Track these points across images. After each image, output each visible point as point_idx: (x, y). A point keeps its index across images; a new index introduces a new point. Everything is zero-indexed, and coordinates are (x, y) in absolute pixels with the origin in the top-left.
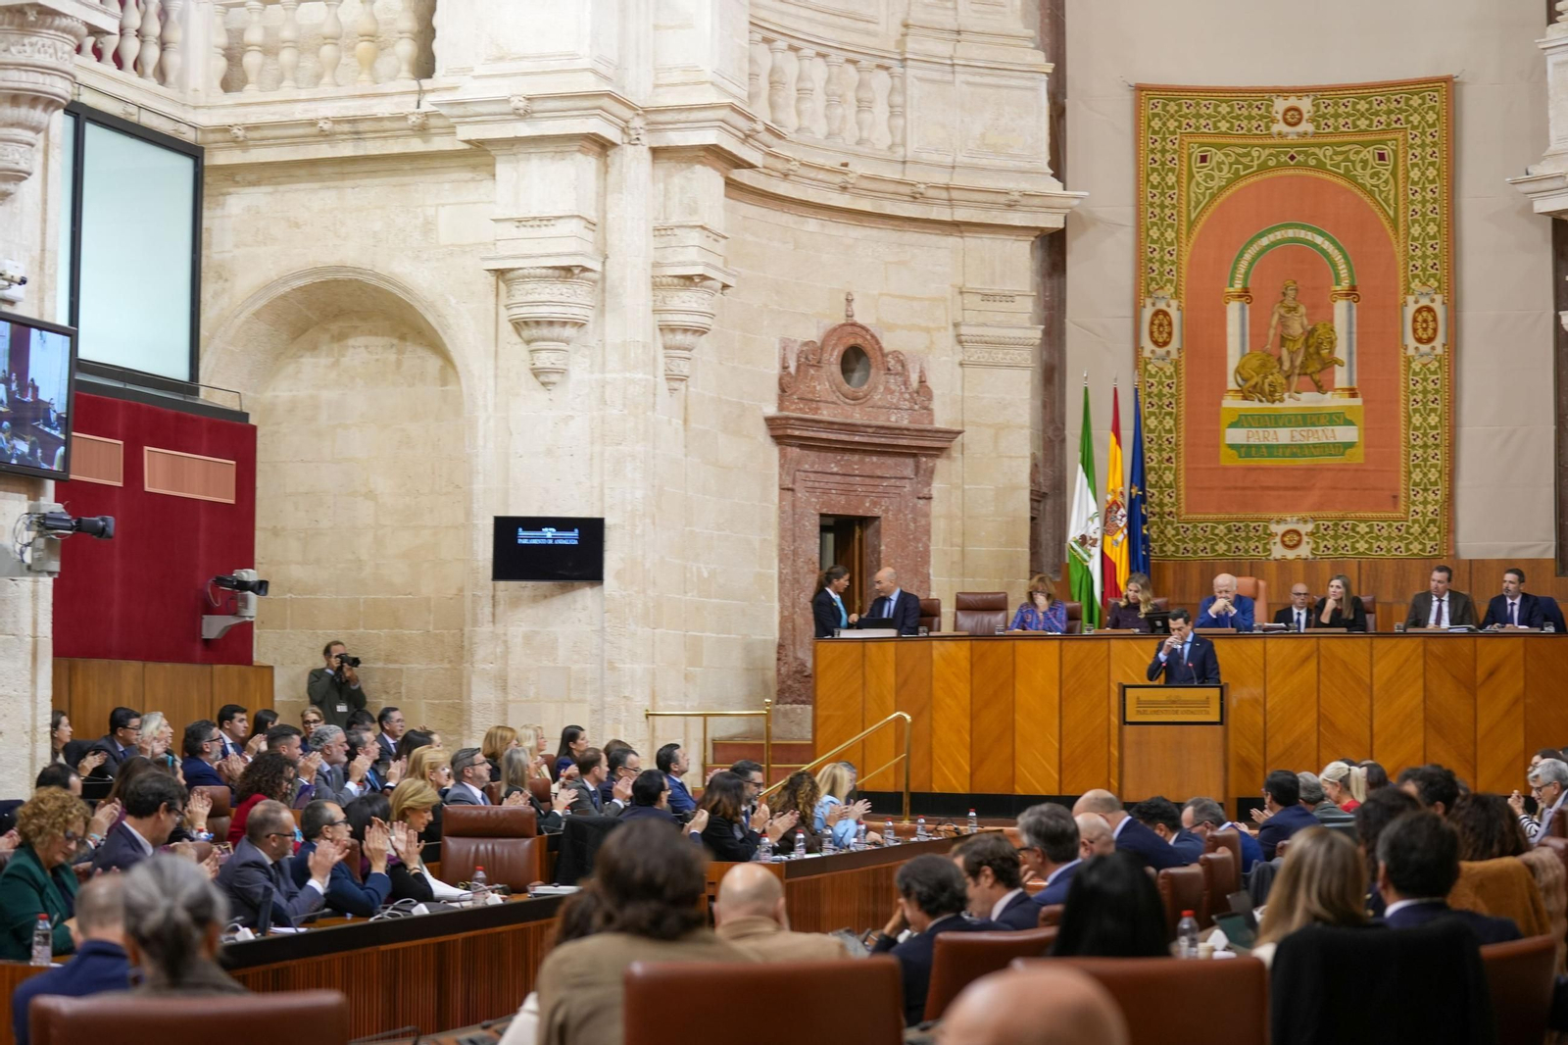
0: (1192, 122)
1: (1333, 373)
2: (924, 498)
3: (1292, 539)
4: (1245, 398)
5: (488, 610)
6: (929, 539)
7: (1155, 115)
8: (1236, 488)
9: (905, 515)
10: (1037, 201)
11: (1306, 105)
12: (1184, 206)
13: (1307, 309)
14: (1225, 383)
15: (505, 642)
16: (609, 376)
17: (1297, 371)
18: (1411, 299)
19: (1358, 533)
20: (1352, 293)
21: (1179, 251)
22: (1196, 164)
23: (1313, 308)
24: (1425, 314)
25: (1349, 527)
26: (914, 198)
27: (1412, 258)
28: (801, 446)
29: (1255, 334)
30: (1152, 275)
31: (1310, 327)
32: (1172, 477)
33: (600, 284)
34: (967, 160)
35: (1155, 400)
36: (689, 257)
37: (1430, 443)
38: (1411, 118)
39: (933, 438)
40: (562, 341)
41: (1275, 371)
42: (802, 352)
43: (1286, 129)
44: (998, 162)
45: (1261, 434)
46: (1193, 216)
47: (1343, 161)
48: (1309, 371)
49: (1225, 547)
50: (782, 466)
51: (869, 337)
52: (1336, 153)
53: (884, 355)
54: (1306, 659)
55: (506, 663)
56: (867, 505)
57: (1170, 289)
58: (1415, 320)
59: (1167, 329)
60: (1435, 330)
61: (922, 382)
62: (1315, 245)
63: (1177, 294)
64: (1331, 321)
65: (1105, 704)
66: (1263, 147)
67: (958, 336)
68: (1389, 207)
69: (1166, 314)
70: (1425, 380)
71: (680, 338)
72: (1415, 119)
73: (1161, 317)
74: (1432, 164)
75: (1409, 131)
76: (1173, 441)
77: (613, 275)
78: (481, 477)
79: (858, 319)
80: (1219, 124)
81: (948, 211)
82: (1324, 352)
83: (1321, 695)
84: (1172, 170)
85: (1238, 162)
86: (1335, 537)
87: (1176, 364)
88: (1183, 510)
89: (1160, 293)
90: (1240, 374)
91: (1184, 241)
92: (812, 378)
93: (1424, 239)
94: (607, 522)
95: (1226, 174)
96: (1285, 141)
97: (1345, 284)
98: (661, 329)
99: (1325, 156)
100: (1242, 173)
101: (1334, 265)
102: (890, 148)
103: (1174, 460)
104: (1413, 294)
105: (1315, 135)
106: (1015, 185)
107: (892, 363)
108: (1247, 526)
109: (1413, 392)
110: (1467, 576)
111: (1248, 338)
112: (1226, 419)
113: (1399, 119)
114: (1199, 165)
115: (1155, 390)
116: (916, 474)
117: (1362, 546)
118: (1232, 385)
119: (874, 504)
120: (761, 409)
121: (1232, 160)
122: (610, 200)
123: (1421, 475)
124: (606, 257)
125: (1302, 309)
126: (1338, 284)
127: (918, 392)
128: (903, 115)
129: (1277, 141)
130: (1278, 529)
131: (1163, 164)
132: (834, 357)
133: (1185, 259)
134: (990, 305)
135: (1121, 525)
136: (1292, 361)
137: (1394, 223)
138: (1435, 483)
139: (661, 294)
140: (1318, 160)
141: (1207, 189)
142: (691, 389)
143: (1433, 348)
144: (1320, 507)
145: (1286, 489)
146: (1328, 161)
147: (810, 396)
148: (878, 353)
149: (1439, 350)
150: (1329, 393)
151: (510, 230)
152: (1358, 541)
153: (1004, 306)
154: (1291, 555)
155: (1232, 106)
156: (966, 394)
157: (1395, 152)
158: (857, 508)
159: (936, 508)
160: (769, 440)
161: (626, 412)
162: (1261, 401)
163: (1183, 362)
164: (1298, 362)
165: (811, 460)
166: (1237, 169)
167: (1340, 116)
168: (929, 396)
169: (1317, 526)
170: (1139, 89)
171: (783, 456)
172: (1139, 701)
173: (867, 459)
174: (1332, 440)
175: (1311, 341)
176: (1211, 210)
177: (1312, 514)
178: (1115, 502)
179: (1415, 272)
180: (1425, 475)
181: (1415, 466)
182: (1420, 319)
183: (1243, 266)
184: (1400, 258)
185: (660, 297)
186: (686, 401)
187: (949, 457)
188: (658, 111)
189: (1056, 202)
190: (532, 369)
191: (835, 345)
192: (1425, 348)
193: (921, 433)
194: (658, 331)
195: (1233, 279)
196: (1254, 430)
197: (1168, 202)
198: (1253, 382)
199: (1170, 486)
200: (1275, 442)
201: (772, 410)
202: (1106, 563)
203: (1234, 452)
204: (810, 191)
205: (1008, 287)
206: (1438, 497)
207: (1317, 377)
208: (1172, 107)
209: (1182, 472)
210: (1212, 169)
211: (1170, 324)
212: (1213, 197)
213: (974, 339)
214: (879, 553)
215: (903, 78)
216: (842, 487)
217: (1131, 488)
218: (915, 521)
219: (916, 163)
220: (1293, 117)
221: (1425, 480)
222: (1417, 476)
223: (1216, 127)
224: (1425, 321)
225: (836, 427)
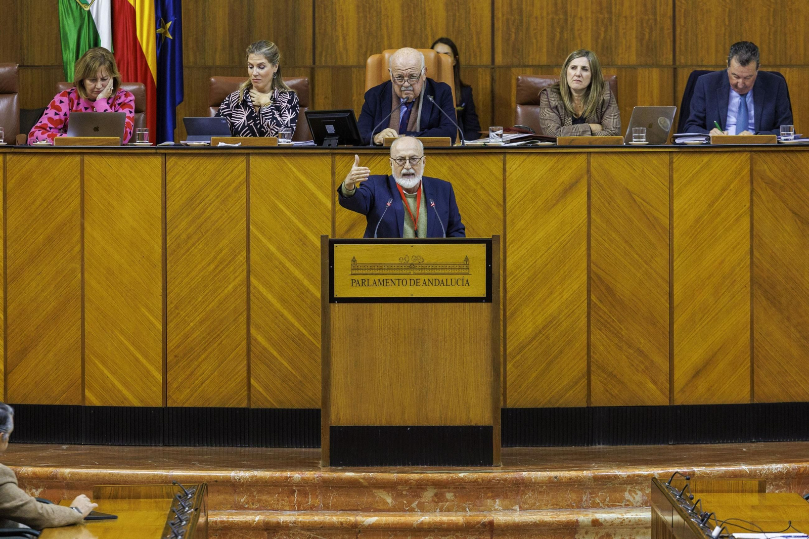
54: (569, 189)
65: (242, 258)
83: (593, 243)
110: (668, 23)
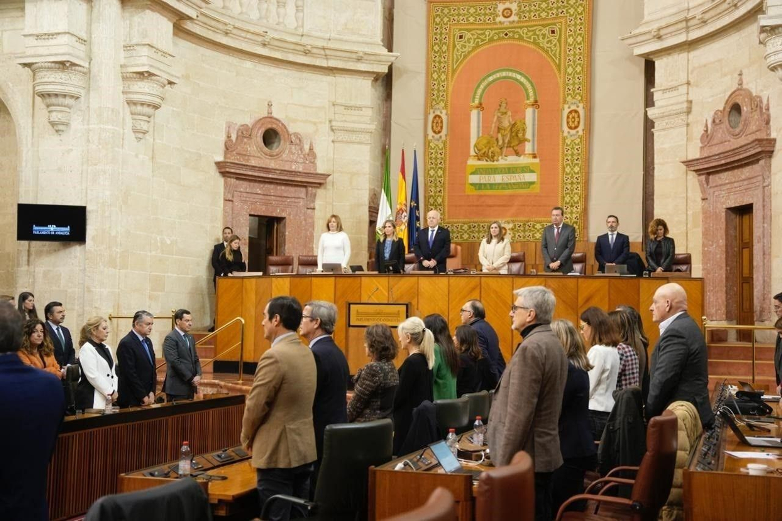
0: (456, 18)
1: (524, 146)
2: (311, 209)
4: (479, 159)
5: (25, 258)
6: (313, 229)
7: (437, 16)
8: (473, 206)
9: (300, 217)
10: (373, 58)
11: (514, 7)
12: (451, 62)
13: (512, 113)
14: (469, 152)
15: (34, 276)
16: (91, 126)
17: (506, 145)
18: (566, 106)
19: (536, 229)
20: (535, 104)
21: (447, 84)
22: (457, 40)
23: (515, 112)
24: (573, 114)
25: (531, 226)
26: (306, 53)
27: (568, 85)
28: (237, 179)
29: (485, 125)
30: (434, 97)
31: (513, 123)
32: (441, 200)
33: (87, 74)
34: (337, 36)
35: (433, 161)
36: (142, 61)
37: (574, 182)
38: (569, 11)
39: (314, 178)
40: (65, 106)
41: (495, 145)
42: (239, 129)
43: (503, 19)
44: (354, 38)
45: (487, 178)
46: (455, 67)
47: (532, 35)
48: (512, 145)
49: (467, 236)
50: (225, 188)
51: (280, 125)
52: (529, 31)
54: (473, 289)
55: (34, 288)
56: (278, 211)
57: (442, 104)
58: (568, 117)
59: (440, 125)
60: (579, 122)
61: (311, 149)
62: (517, 80)
63: (446, 107)
64: (524, 119)
66: (492, 29)
67: (331, 126)
68: (556, 58)
69: (440, 117)
70: (573, 148)
71: (139, 108)
72: (572, 11)
73: (437, 118)
74: (580, 34)
75: (568, 17)
76: (442, 182)
77: (94, 70)
78: (23, 183)
79: (275, 115)
80: (470, 19)
81: (325, 61)
82: (520, 135)
84: (445, 43)
85: (478, 38)
86: (524, 231)
87: (444, 143)
88: (446, 217)
89: (437, 106)
90: (477, 147)
91: (450, 79)
92: (245, 144)
93: (574, 75)
94: (88, 209)
95: (472, 44)
96: (503, 26)
97: (532, 100)
98: (128, 103)
99: (523, 33)
100: (480, 44)
101: (526, 90)
102: (296, 29)
103: (442, 191)
104: (567, 103)
105: (518, 22)
106: (361, 49)
107: (293, 139)
108: (479, 225)
109: (566, 155)
111: (481, 128)
112: (469, 170)
113: (563, 11)
114: (458, 40)
115: (433, 156)
116: (306, 196)
117: (538, 235)
118: (472, 153)
119: (283, 211)
120: (213, 157)
121: (475, 37)
122: (94, 26)
123: (569, 199)
124: (91, 60)
125: (509, 113)
126: (528, 99)
127: (308, 155)
128: (303, 11)
129: (499, 26)
131: (441, 40)
132: (259, 134)
133: (450, 88)
134: (349, 112)
135: (404, 221)
136: (503, 140)
137: (559, 66)
138: (577, 203)
139: (127, 83)
140: (520, 35)
141: (462, 52)
142: (158, 141)
143: (578, 132)
144: (516, 215)
145: (499, 206)
146: (525, 36)
147: (244, 153)
148: (286, 133)
149: (581, 133)
150: (522, 156)
151: (32, 41)
152: (536, 233)
153: (357, 112)
155: (476, 9)
156: (335, 157)
157: (560, 30)
158: (272, 212)
159: (317, 214)
160: (218, 174)
161: (100, 147)
162: (487, 161)
163: (448, 142)
164: (506, 141)
165: (244, 186)
166: (478, 42)
167: (532, 11)
168: (315, 157)
169: (515, 226)
171: (226, 183)
173: (279, 187)
174: (524, 181)
175: (514, 129)
176: (464, 63)
177: (512, 219)
178: (401, 209)
179: (569, 92)
180: (572, 198)
181: (567, 194)
182: (571, 116)
183: (479, 91)
184: (561, 85)
185: (127, 85)
186: (153, 147)
187: (325, 188)
189: (384, 58)
190: (49, 122)
191: (260, 128)
192: (573, 132)
193: (307, 174)
194: (125, 103)
195: (474, 98)
196: (483, 176)
197: (443, 60)
198: (483, 151)
199: (440, 205)
200: (493, 182)
201: (220, 158)
203: (473, 187)
204: (243, 44)
205: (359, 103)
206: (579, 210)
207: (516, 148)
208: (446, 11)
209: (446, 197)
210: (465, 42)
211: (442, 122)
212: (465, 57)
213: (339, 128)
214: (285, 236)
216: (263, 201)
217: (411, 202)
218: (305, 220)
219: (309, 36)
220: (507, 13)
221: (572, 201)
222: (567, 199)
223: (468, 20)
224: (574, 118)
225: (257, 169)
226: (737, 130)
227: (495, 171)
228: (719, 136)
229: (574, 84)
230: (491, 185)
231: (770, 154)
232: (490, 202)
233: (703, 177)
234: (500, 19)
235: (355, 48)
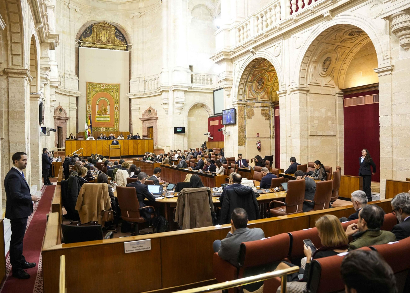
0: (93, 86)
1: (107, 113)
3: (103, 129)
6: (67, 129)
8: (97, 124)
9: (65, 127)
11: (105, 85)
17: (103, 113)
18: (115, 106)
23: (105, 106)
26: (66, 92)
29: (99, 109)
30: (88, 102)
34: (71, 89)
37: (117, 120)
38: (115, 88)
41: (101, 112)
42: (56, 109)
43: (103, 88)
44: (73, 89)
46: (93, 96)
49: (96, 130)
51: (62, 107)
53: (63, 109)
54: (122, 142)
57: (90, 103)
58: (115, 108)
59: (90, 108)
61: (66, 112)
62: (105, 100)
63: (91, 104)
64: (107, 108)
66: (100, 89)
67: (69, 107)
68: (113, 96)
70: (116, 114)
73: (89, 106)
74: (117, 92)
79: (61, 105)
80: (95, 87)
81: (69, 94)
82: (106, 111)
85: (97, 91)
86: (107, 129)
92: (57, 112)
93: (116, 100)
97: (108, 104)
99: (107, 91)
101: (107, 102)
105: (106, 89)
112: (96, 117)
114: (93, 91)
115: (88, 114)
116: (66, 122)
117: (110, 130)
118: (97, 114)
119: (62, 126)
125: (104, 106)
128: (65, 83)
130: (101, 128)
131: (89, 90)
132: (59, 109)
133: (92, 100)
134: (72, 104)
136: (103, 111)
137: (114, 98)
144: (106, 126)
145: (102, 124)
147: (57, 114)
149: (118, 111)
150: (107, 115)
154: (103, 131)
156: (70, 114)
157: (114, 91)
159: (67, 126)
160: (54, 118)
162: (100, 115)
163: (91, 111)
165: (58, 121)
167: (108, 87)
168: (67, 114)
170: (87, 82)
171: (55, 120)
172: (112, 147)
173: (62, 121)
174: (107, 120)
175: (105, 109)
183: (98, 101)
184: (114, 101)
187: (68, 121)
188: (52, 81)
189: (79, 94)
192: (116, 111)
193: (66, 118)
195: (97, 103)
196: (99, 118)
197: (90, 94)
198: (99, 113)
201: (54, 115)
202: (89, 132)
203: (97, 121)
206: (118, 126)
207: (105, 113)
208: (91, 84)
210: (95, 91)
212: (95, 94)
213: (71, 108)
214: (62, 131)
215: (64, 79)
216: (59, 124)
219: (66, 88)
220: (103, 86)
222: (116, 123)
224: (117, 108)
225: (59, 117)
226: (150, 114)
227: (101, 117)
228: (146, 114)
229: (117, 102)
230: (101, 120)
231: (157, 119)
232: (100, 124)
233: (143, 121)
234: (102, 87)
235: (75, 92)
